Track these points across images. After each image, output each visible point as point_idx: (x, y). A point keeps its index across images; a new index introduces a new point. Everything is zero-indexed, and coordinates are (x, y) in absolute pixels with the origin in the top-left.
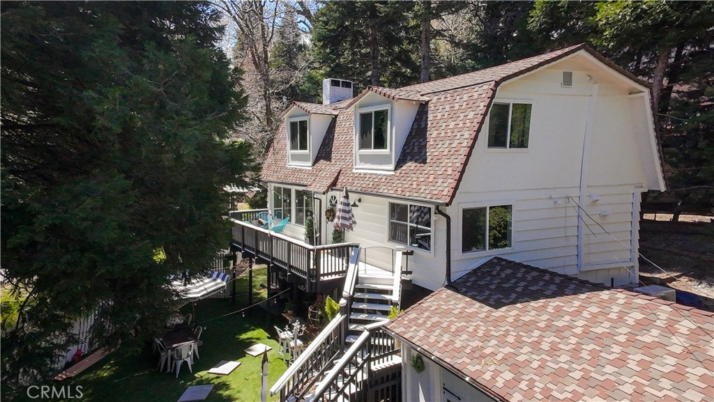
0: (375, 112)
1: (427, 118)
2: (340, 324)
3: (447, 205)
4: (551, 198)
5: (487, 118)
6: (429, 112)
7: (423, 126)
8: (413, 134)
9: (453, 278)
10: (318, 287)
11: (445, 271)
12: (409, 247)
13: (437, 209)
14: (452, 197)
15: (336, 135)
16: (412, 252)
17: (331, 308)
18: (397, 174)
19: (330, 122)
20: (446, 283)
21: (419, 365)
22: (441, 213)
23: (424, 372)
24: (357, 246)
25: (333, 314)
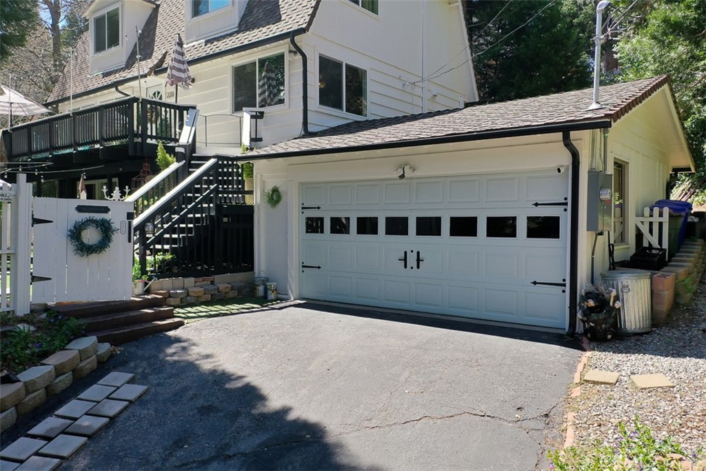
3: (304, 31)
4: (400, 78)
11: (302, 120)
12: (258, 109)
13: (293, 42)
14: (310, 23)
15: (158, 24)
16: (262, 114)
17: (165, 158)
18: (243, 28)
19: (149, 14)
20: (303, 133)
21: (275, 197)
22: (298, 50)
23: (281, 202)
24: (194, 108)
25: (167, 165)
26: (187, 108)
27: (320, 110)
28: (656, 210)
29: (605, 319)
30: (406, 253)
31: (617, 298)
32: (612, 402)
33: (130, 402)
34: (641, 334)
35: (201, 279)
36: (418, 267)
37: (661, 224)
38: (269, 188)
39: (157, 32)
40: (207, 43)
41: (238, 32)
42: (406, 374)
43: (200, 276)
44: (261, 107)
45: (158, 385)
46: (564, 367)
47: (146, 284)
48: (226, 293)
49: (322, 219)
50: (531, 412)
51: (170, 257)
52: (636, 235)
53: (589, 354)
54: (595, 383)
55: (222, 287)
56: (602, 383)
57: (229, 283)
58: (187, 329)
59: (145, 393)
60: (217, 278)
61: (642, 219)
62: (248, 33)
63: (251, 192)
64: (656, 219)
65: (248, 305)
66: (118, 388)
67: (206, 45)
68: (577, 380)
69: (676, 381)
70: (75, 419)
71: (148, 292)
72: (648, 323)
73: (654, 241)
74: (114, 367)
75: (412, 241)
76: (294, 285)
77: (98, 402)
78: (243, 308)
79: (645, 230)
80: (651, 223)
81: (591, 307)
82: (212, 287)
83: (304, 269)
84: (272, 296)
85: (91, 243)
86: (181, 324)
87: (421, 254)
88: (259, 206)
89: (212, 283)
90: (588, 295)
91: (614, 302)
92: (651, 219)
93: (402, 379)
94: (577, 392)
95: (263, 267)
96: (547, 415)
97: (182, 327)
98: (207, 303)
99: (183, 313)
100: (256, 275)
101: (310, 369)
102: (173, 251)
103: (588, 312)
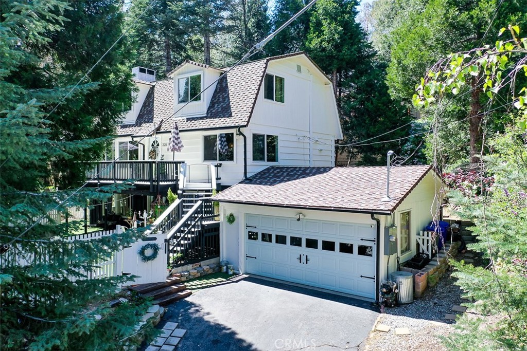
0: (191, 77)
1: (227, 81)
2: (179, 204)
3: (245, 126)
4: (296, 135)
5: (263, 83)
6: (228, 78)
7: (224, 86)
8: (218, 91)
9: (249, 176)
10: (159, 188)
11: (243, 171)
12: (218, 162)
13: (239, 130)
14: (248, 122)
15: (155, 99)
16: (221, 164)
17: (172, 196)
18: (209, 115)
19: (148, 90)
20: (244, 178)
21: (231, 219)
22: (241, 134)
23: (235, 222)
24: (183, 162)
25: (173, 200)
26: (180, 163)
27: (253, 164)
28: (426, 233)
29: (391, 297)
30: (300, 255)
31: (397, 288)
32: (385, 341)
33: (181, 338)
34: (408, 304)
35: (195, 265)
36: (307, 263)
37: (428, 240)
38: (228, 214)
39: (155, 105)
40: (188, 120)
41: (206, 117)
42: (301, 324)
43: (195, 263)
44: (220, 160)
45: (191, 329)
46: (370, 322)
47: (170, 271)
48: (208, 271)
49: (257, 234)
50: (352, 345)
51: (180, 255)
52: (417, 244)
53: (382, 315)
54: (380, 331)
55: (206, 268)
56: (383, 331)
57: (208, 265)
58: (194, 296)
59: (186, 333)
60: (202, 263)
61: (419, 237)
62: (212, 119)
63: (218, 215)
64: (425, 237)
65: (220, 279)
66: (173, 331)
67: (187, 121)
68: (373, 330)
69: (412, 331)
70: (161, 347)
71: (171, 275)
72: (411, 298)
73: (425, 248)
74: (168, 319)
75: (303, 250)
76: (243, 267)
77: (167, 338)
78: (218, 282)
79: (421, 242)
80: (423, 239)
81: (385, 292)
82: (200, 269)
83: (247, 258)
84: (231, 272)
85: (148, 256)
86: (190, 294)
87: (308, 257)
88: (222, 223)
89: (200, 266)
90: (384, 286)
91: (395, 289)
92: (423, 237)
93: (299, 327)
94: (372, 335)
95: (225, 256)
96: (358, 346)
97: (191, 295)
98: (200, 278)
99: (190, 286)
100: (221, 260)
101: (258, 321)
102: (182, 251)
103: (383, 294)
